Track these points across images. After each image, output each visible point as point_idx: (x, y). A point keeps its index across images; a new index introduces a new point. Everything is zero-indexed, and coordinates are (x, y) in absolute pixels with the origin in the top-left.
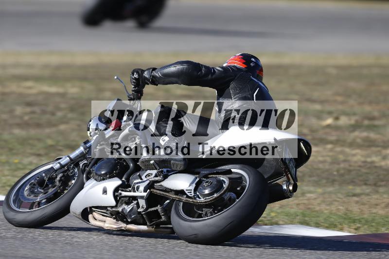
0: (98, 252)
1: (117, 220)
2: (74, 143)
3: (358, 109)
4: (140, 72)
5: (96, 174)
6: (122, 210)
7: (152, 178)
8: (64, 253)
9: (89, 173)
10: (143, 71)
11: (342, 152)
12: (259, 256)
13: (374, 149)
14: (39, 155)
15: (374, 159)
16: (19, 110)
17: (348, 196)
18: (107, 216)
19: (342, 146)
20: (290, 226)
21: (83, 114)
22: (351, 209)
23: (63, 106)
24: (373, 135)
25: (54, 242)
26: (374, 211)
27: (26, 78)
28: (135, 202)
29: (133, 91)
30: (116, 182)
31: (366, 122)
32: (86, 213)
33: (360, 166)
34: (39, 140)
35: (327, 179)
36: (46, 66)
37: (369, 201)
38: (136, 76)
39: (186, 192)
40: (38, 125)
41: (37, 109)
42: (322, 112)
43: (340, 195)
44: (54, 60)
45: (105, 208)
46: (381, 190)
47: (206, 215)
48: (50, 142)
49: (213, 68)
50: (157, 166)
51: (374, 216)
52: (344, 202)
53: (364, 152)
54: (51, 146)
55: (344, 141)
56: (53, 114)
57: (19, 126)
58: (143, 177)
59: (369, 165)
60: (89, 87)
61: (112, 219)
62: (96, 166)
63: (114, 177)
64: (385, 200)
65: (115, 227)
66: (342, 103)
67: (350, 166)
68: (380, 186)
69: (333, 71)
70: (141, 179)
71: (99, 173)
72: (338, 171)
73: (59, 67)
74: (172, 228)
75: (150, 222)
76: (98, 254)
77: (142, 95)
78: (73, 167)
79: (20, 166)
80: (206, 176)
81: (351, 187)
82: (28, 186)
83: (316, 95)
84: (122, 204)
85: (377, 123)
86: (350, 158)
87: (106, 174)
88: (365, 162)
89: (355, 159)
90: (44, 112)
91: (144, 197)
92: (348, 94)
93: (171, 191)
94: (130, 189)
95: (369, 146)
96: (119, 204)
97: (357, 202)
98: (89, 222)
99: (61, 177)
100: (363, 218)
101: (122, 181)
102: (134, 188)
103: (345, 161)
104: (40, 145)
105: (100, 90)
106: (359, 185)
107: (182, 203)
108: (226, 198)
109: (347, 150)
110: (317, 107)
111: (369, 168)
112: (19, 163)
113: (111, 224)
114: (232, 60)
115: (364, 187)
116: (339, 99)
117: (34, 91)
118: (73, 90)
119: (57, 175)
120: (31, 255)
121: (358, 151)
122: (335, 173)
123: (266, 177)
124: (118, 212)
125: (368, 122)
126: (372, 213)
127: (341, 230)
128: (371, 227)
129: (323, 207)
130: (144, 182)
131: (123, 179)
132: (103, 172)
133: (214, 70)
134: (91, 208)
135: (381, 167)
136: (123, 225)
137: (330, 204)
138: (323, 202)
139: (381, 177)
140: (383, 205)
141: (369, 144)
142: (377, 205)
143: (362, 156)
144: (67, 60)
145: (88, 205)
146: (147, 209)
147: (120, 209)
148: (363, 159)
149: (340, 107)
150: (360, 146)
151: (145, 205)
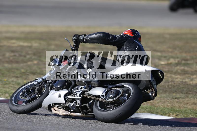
0: (45, 126)
1: (66, 111)
2: (35, 71)
3: (179, 55)
4: (78, 36)
5: (55, 87)
6: (69, 105)
7: (83, 89)
8: (28, 126)
9: (52, 87)
10: (79, 36)
11: (170, 77)
12: (127, 128)
13: (187, 75)
14: (17, 77)
15: (187, 80)
16: (8, 54)
17: (173, 99)
18: (61, 109)
19: (171, 74)
20: (143, 113)
21: (40, 57)
22: (174, 105)
23: (30, 52)
24: (186, 68)
25: (23, 121)
26: (186, 106)
27: (12, 38)
28: (75, 101)
29: (74, 45)
30: (65, 91)
31: (183, 62)
32: (50, 107)
33: (179, 84)
34: (17, 69)
35: (163, 90)
36: (22, 33)
37: (183, 102)
38: (75, 38)
39: (101, 96)
40: (17, 62)
41: (17, 54)
42: (161, 56)
43: (169, 98)
44: (27, 29)
45: (60, 104)
46: (190, 96)
47: (111, 108)
48: (23, 70)
49: (115, 36)
50: (86, 83)
51: (186, 109)
52: (171, 102)
53: (182, 77)
54: (24, 73)
55: (172, 71)
56: (25, 56)
57: (7, 62)
58: (79, 89)
59: (184, 84)
60: (44, 43)
61: (63, 110)
62: (55, 83)
63: (64, 89)
64: (191, 101)
65: (65, 114)
66: (171, 52)
67: (174, 84)
68: (189, 94)
69: (168, 36)
70: (78, 90)
71: (57, 87)
72: (168, 86)
73: (29, 33)
74: (93, 115)
75: (83, 112)
76: (45, 127)
77: (78, 47)
78: (44, 83)
79: (7, 82)
80: (111, 89)
81: (174, 94)
82: (21, 93)
83: (158, 48)
84: (68, 102)
85: (189, 62)
86: (175, 80)
87: (60, 87)
88: (182, 82)
89: (177, 80)
90: (20, 56)
91: (79, 99)
92: (175, 48)
93: (93, 96)
94: (73, 95)
95: (185, 74)
96: (67, 103)
97: (177, 102)
98: (52, 111)
99: (38, 89)
100: (180, 110)
101: (69, 91)
102: (74, 95)
103: (172, 81)
104: (18, 72)
105: (49, 45)
106: (179, 93)
107: (99, 102)
108: (121, 99)
109: (173, 76)
110: (159, 54)
111: (184, 85)
112: (7, 81)
113: (63, 112)
114: (126, 32)
115: (181, 94)
116: (170, 50)
117: (16, 45)
118: (35, 44)
119: (36, 87)
120: (11, 127)
121: (179, 76)
122: (167, 87)
123: (141, 89)
124: (66, 107)
125: (184, 62)
126: (185, 108)
127: (169, 116)
128: (184, 115)
129: (160, 104)
130: (80, 91)
131: (69, 90)
132: (59, 87)
133: (116, 37)
134: (53, 104)
135: (190, 84)
136: (69, 113)
137: (164, 102)
138: (161, 101)
139: (190, 89)
140: (190, 103)
141: (184, 73)
142: (187, 103)
143: (181, 79)
144: (33, 29)
145: (51, 103)
146: (81, 105)
147: (67, 105)
148: (181, 80)
149: (170, 54)
150: (179, 74)
151: (80, 103)
